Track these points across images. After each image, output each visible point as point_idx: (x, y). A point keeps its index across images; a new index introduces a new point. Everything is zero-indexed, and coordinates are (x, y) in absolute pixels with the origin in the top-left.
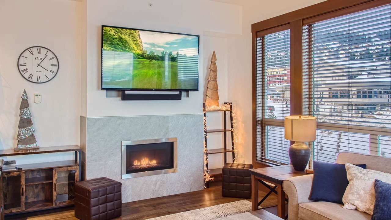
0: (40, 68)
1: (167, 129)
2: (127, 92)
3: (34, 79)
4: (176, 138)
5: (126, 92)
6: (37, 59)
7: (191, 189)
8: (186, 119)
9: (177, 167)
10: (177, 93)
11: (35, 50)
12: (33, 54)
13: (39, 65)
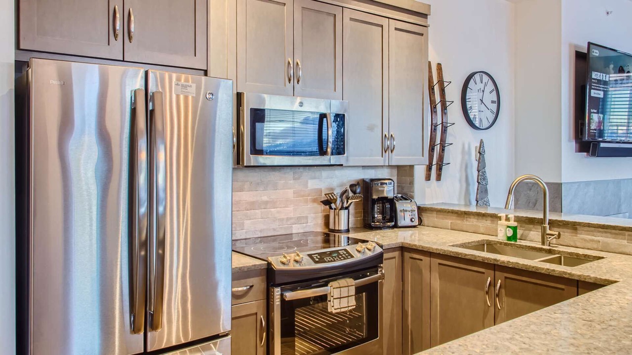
0: (483, 107)
6: (479, 91)
11: (478, 78)
12: (476, 84)
13: (482, 101)
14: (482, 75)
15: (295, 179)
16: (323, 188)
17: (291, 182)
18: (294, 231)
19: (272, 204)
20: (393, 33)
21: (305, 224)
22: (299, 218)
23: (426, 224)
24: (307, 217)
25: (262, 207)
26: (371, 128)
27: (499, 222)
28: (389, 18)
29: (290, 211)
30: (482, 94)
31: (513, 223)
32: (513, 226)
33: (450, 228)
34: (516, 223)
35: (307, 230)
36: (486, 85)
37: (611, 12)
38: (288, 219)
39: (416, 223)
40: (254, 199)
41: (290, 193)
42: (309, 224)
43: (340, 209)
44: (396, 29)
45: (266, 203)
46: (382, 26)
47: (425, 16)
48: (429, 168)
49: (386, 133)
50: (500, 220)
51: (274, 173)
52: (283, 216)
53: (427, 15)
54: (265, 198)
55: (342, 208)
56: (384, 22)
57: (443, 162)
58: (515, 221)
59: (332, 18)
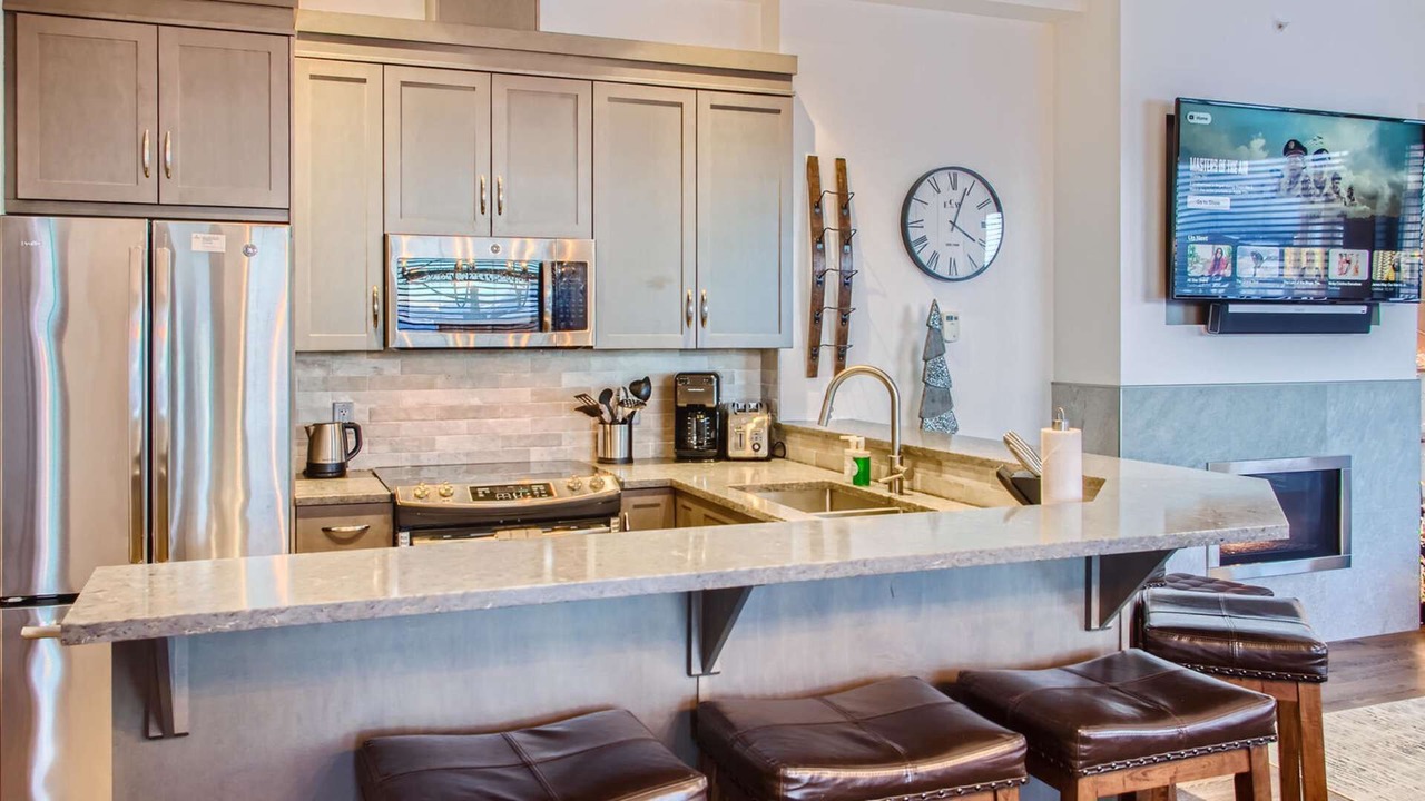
0: (957, 236)
1: (1323, 427)
2: (1233, 309)
3: (942, 269)
4: (1349, 458)
5: (1230, 306)
6: (948, 205)
7: (1386, 623)
8: (1372, 395)
9: (1348, 550)
10: (1360, 312)
11: (943, 179)
12: (939, 192)
13: (954, 224)
14: (955, 175)
15: (533, 370)
16: (593, 388)
17: (527, 375)
18: (533, 459)
19: (490, 411)
20: (707, 114)
21: (554, 448)
22: (541, 437)
23: (791, 457)
24: (559, 437)
25: (470, 415)
26: (657, 284)
27: (846, 450)
28: (697, 89)
29: (524, 425)
30: (956, 209)
31: (863, 453)
32: (862, 457)
33: (814, 462)
34: (868, 452)
35: (561, 456)
36: (966, 192)
37: (1286, 24)
38: (520, 438)
39: (764, 452)
40: (455, 402)
41: (525, 395)
42: (563, 448)
43: (611, 424)
44: (713, 107)
45: (478, 409)
46: (681, 105)
47: (787, 77)
48: (814, 354)
49: (690, 292)
50: (849, 447)
51: (492, 360)
52: (509, 432)
53: (791, 75)
54: (476, 401)
55: (614, 421)
56: (688, 98)
57: (846, 343)
58: (866, 448)
59: (571, 102)
